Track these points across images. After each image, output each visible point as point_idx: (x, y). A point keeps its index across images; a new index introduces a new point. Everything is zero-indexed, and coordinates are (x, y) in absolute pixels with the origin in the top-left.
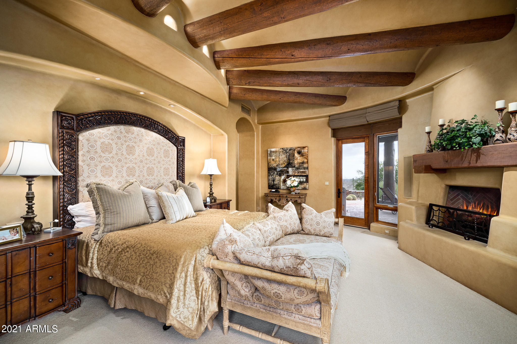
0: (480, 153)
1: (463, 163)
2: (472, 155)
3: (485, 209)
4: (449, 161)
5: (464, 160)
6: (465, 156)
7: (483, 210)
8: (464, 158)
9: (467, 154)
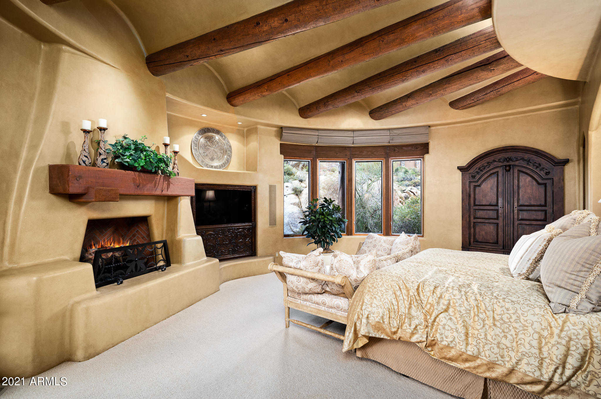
0: (170, 181)
1: (156, 190)
2: (164, 183)
3: (116, 243)
4: (141, 186)
5: (157, 186)
6: (158, 182)
7: (114, 243)
8: (157, 185)
9: (160, 180)
